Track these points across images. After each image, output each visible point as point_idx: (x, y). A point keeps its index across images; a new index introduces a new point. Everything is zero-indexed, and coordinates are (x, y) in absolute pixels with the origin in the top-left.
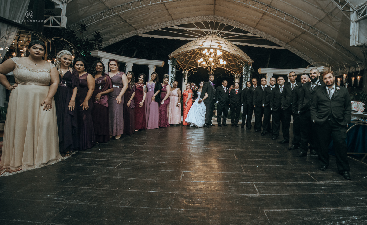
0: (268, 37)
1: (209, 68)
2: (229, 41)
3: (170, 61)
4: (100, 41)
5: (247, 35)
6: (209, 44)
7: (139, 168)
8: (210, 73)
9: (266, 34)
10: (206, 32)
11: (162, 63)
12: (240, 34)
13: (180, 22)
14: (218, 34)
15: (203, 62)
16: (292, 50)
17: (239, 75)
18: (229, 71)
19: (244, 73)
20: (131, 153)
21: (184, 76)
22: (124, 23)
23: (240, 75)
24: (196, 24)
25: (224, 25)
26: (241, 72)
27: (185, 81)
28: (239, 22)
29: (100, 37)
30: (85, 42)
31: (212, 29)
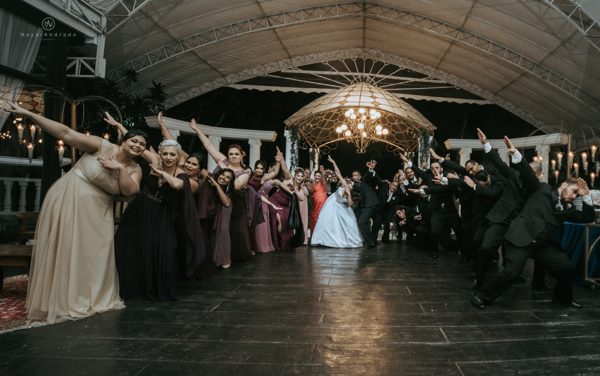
0: (461, 83)
1: (357, 143)
2: (390, 92)
3: (288, 131)
4: (162, 99)
5: (424, 80)
6: (357, 99)
7: (250, 311)
8: (360, 151)
9: (458, 79)
10: (351, 77)
11: (273, 134)
12: (412, 80)
13: (303, 61)
14: (372, 80)
15: (347, 130)
16: (505, 105)
17: (412, 153)
18: (393, 146)
19: (419, 150)
20: (233, 289)
21: (313, 158)
22: (204, 66)
23: (413, 152)
24: (331, 63)
25: (382, 64)
26: (415, 146)
27: (314, 167)
28: (409, 59)
29: (162, 92)
30: (135, 100)
31: (361, 71)
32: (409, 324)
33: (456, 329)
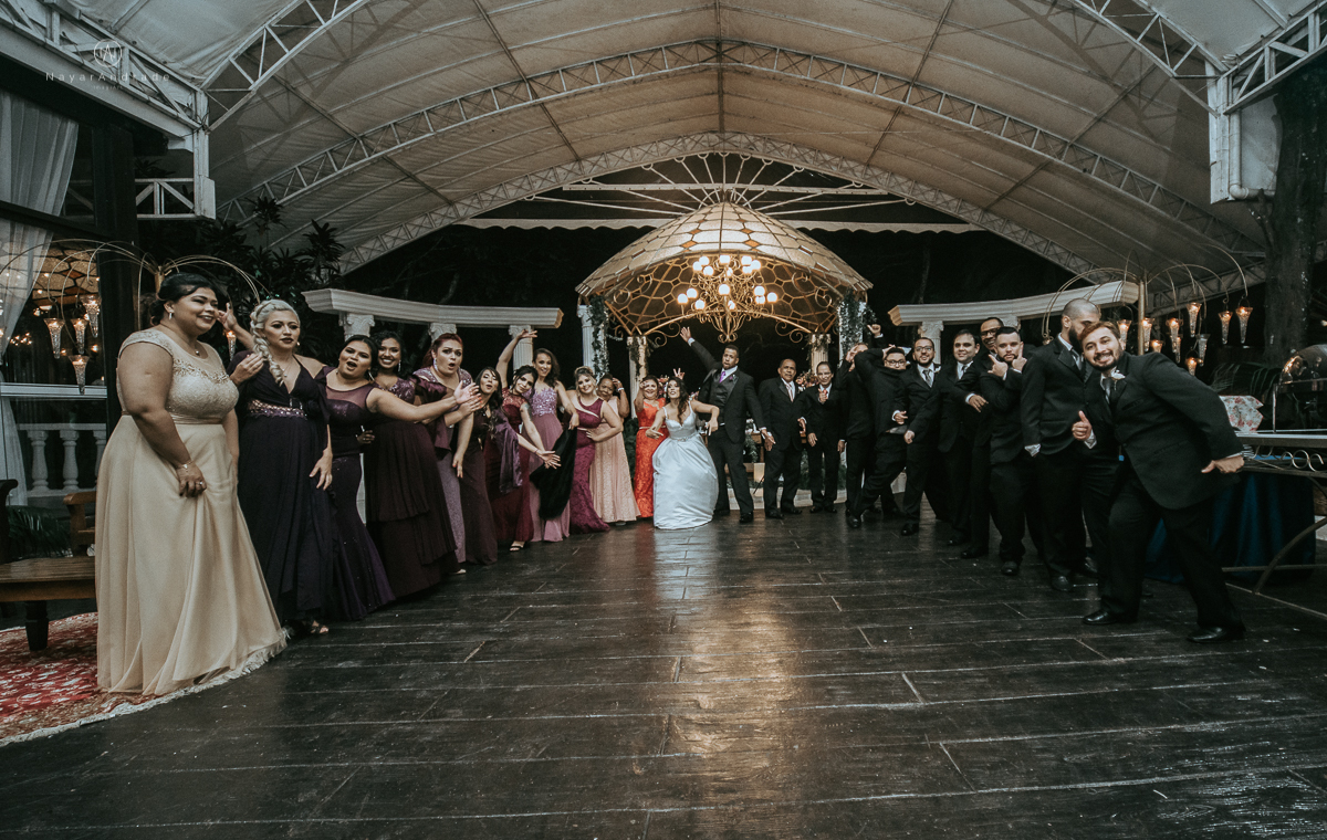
0: (917, 192)
1: (719, 322)
2: (778, 218)
3: (584, 307)
4: (333, 255)
5: (842, 190)
6: (715, 236)
7: (539, 657)
8: (725, 338)
9: (910, 183)
10: (699, 193)
11: (556, 314)
12: (818, 191)
13: (604, 165)
14: (741, 196)
15: (698, 299)
16: (1007, 232)
17: (825, 337)
18: (789, 325)
19: (841, 330)
20: (503, 617)
21: (636, 357)
22: (409, 186)
23: (828, 335)
24: (662, 167)
25: (759, 163)
26: (831, 323)
27: (638, 373)
28: (812, 150)
29: (333, 242)
30: (279, 260)
31: (718, 180)
32: (843, 669)
33: (934, 676)
